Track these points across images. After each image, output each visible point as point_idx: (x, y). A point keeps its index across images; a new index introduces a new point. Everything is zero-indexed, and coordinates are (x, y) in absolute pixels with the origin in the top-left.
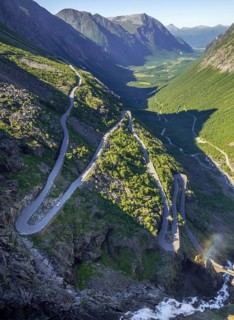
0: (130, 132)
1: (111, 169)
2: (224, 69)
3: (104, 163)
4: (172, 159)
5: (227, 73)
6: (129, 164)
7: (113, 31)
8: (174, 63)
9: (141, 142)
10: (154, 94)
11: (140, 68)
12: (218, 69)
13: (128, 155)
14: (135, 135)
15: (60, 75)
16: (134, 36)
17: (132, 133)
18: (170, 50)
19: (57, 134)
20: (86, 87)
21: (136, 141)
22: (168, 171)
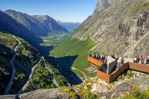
0: (44, 66)
1: (36, 83)
2: (81, 39)
3: (33, 81)
4: (63, 77)
5: (82, 41)
6: (45, 80)
7: (33, 21)
8: (61, 36)
9: (49, 70)
10: (53, 49)
11: (46, 38)
12: (79, 39)
13: (44, 76)
14: (47, 67)
15: (9, 40)
16: (43, 24)
17: (45, 66)
18: (59, 31)
19: (9, 68)
20: (22, 46)
21: (47, 70)
22: (62, 82)
